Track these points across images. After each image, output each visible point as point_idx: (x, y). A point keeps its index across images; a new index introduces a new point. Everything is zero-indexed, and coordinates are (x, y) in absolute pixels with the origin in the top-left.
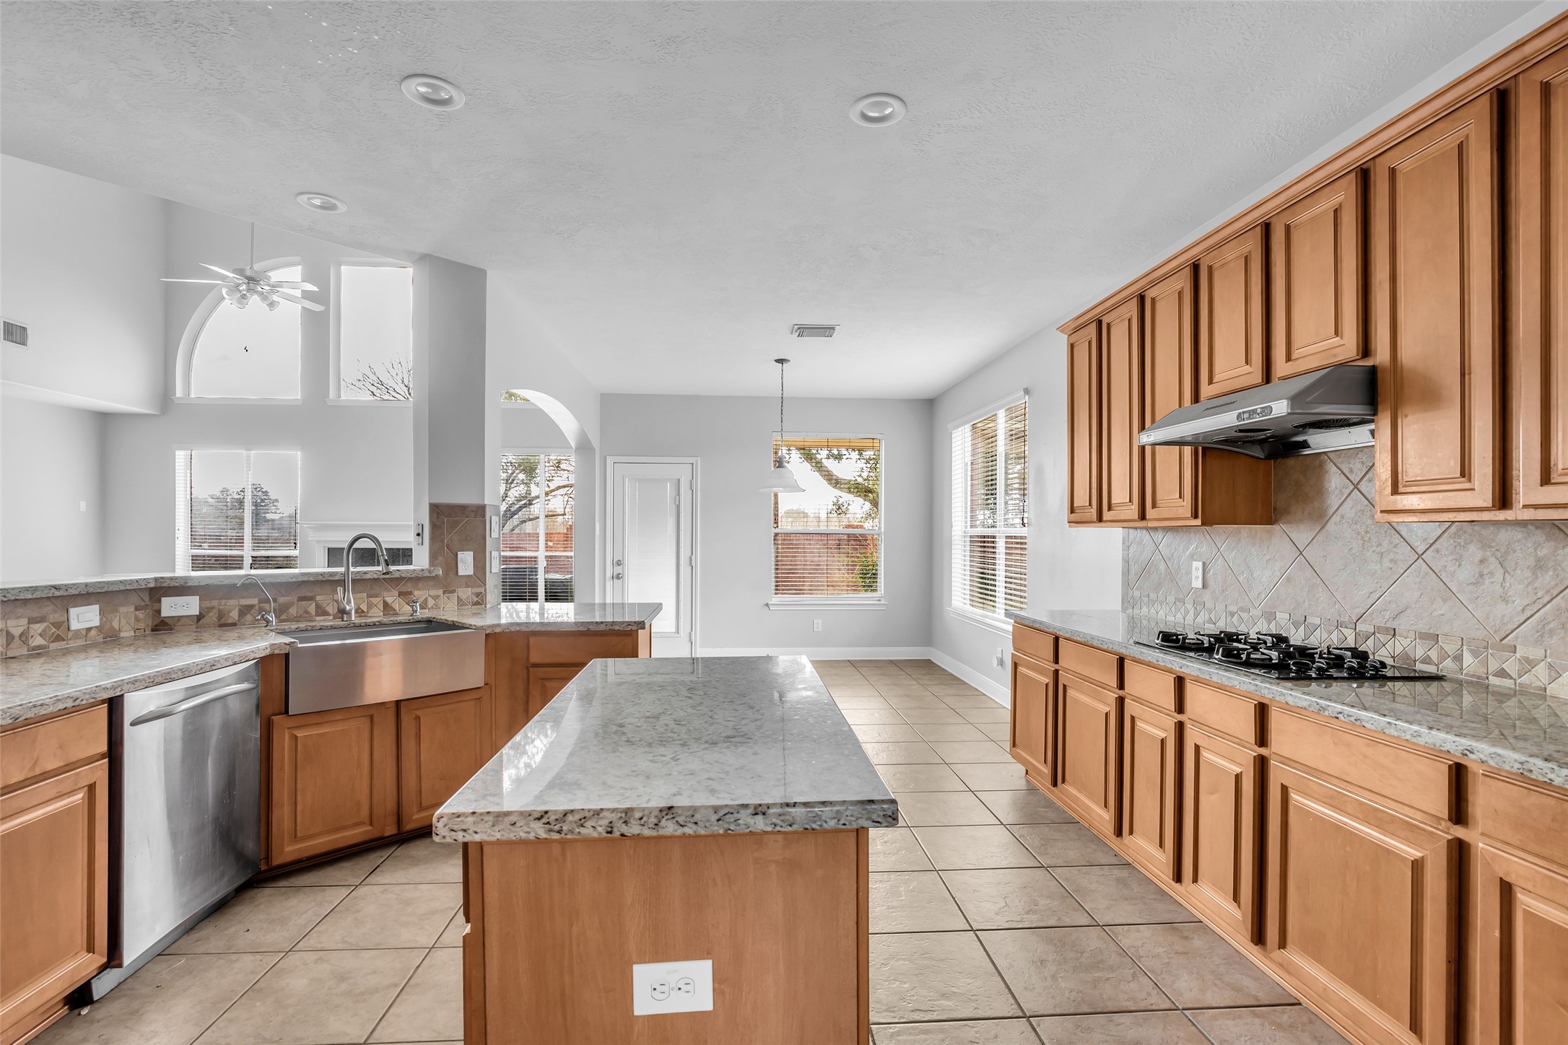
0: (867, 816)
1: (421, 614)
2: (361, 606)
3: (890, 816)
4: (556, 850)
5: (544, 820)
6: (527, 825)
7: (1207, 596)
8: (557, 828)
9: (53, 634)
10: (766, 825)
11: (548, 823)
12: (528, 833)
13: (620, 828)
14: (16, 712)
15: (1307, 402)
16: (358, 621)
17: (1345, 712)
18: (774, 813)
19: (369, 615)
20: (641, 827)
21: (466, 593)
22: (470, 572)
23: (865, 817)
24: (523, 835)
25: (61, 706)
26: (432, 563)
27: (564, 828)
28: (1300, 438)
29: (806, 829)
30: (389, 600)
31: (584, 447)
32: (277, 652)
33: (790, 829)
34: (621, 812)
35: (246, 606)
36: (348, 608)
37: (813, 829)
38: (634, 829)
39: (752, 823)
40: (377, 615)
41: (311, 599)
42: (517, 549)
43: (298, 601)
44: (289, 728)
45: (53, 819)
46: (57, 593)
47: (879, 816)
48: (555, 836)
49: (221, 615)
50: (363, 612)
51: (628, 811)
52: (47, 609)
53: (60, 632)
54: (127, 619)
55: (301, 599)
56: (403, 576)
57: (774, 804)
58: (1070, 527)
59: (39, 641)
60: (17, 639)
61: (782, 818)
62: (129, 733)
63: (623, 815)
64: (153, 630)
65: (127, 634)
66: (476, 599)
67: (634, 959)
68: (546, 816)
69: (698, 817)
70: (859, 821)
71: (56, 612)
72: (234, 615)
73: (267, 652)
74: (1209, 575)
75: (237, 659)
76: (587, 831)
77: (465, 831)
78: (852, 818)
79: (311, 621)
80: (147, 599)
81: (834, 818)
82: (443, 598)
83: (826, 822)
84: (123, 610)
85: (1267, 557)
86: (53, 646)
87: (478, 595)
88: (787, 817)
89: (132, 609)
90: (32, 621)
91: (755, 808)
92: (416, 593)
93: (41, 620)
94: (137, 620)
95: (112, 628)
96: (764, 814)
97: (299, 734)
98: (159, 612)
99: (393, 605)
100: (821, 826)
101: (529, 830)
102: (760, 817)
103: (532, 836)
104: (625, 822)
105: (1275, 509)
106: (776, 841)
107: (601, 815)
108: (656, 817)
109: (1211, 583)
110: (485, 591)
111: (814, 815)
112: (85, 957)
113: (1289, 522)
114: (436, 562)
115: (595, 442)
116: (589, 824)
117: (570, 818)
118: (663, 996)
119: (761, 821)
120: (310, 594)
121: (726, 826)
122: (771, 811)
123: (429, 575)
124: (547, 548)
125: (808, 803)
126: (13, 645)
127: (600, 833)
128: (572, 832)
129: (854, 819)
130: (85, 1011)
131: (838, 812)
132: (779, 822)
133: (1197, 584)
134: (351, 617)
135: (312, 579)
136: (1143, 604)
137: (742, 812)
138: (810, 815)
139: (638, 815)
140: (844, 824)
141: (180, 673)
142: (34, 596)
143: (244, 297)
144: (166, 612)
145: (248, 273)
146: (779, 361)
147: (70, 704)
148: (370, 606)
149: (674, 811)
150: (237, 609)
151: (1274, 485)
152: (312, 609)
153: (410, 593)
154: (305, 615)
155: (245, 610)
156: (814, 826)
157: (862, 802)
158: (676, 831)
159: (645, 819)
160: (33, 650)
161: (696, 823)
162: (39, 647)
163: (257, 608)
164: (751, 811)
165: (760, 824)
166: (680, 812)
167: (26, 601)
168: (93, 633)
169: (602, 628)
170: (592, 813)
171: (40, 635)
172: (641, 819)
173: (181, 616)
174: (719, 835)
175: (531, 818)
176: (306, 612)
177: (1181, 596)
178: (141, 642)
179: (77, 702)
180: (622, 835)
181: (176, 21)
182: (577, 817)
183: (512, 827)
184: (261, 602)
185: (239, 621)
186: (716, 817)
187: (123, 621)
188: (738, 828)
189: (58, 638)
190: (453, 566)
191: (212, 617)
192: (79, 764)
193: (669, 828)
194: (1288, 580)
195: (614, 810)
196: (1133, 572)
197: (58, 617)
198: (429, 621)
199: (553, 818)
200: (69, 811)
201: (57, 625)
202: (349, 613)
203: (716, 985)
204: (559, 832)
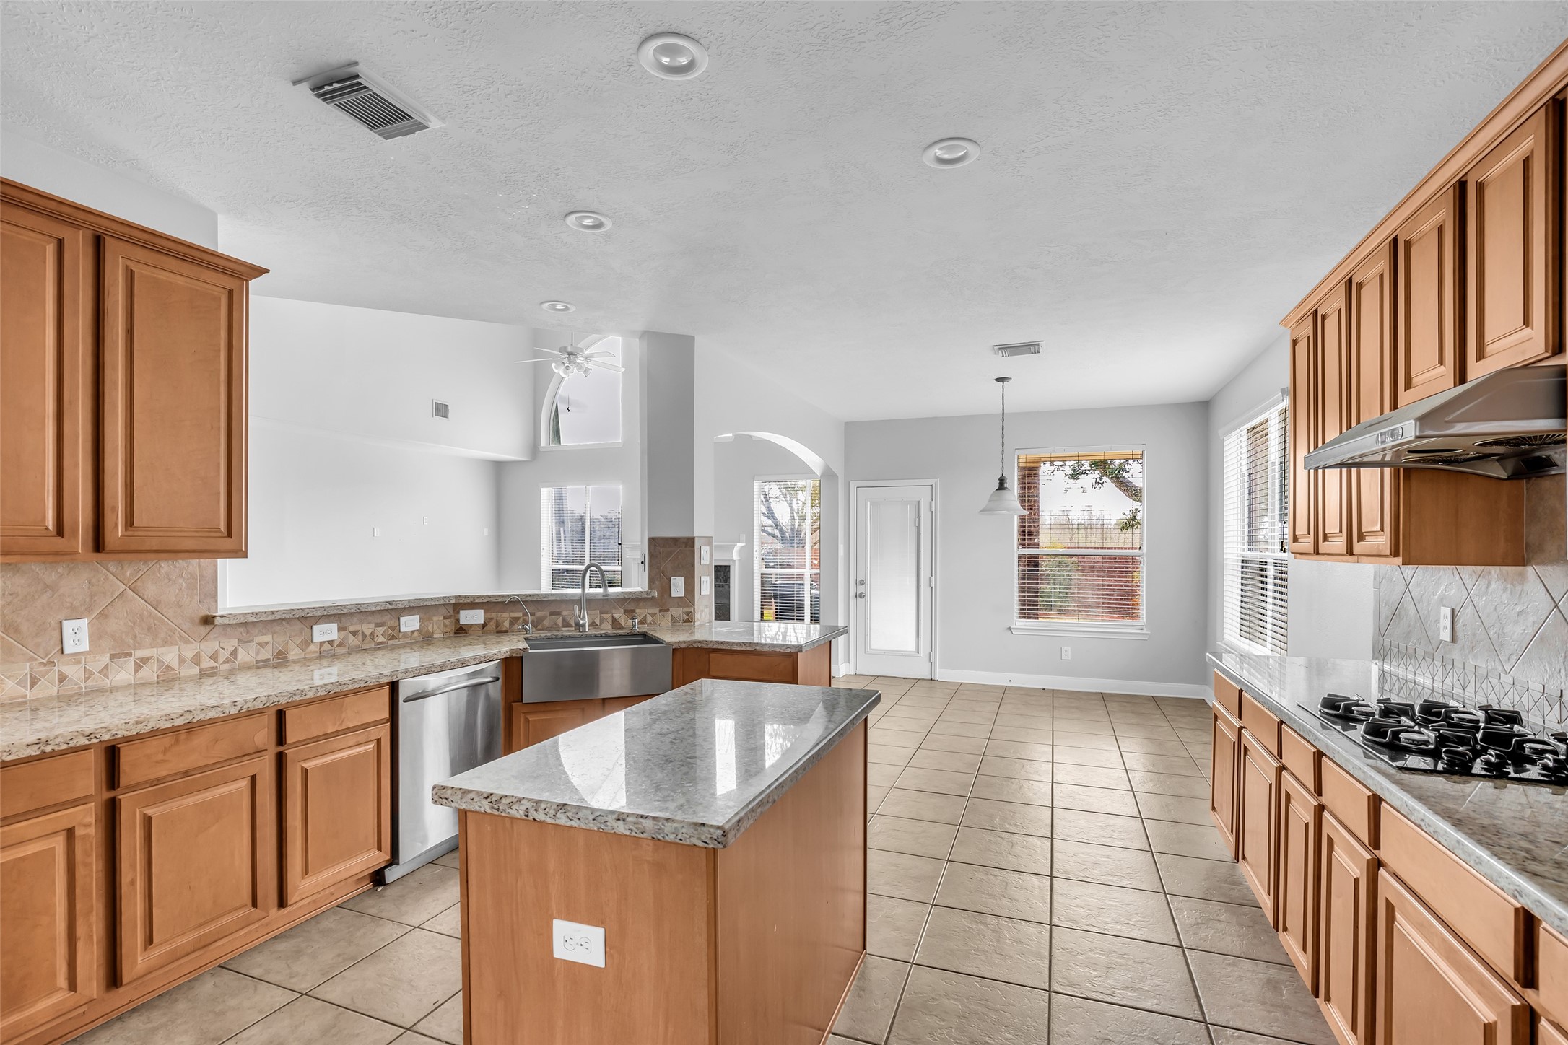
0: (698, 836)
1: (639, 628)
2: (595, 621)
3: (715, 840)
4: (508, 822)
5: (489, 800)
6: (480, 801)
7: (1456, 653)
8: (496, 806)
9: (390, 635)
10: (626, 829)
11: (491, 802)
12: (480, 807)
13: (533, 814)
14: (329, 688)
15: (1446, 422)
16: (593, 632)
17: (1426, 820)
18: (631, 822)
19: (602, 628)
20: (544, 815)
21: (678, 612)
22: (682, 594)
23: (696, 836)
24: (478, 808)
25: (357, 686)
26: (650, 587)
27: (500, 808)
28: (1543, 454)
29: (653, 838)
30: (617, 616)
31: (828, 475)
32: (514, 655)
33: (641, 835)
34: (534, 802)
35: (514, 618)
36: (581, 622)
37: (658, 839)
38: (540, 816)
39: (616, 826)
40: (607, 628)
41: (559, 613)
42: (790, 566)
43: (550, 615)
44: (523, 713)
45: (353, 758)
46: (391, 607)
47: (707, 837)
48: (496, 812)
49: (498, 625)
50: (597, 625)
51: (538, 802)
52: (386, 618)
53: (394, 633)
54: (437, 625)
55: (552, 614)
56: (626, 597)
57: (633, 814)
58: (1295, 558)
59: (381, 639)
60: (368, 637)
61: (636, 826)
62: (404, 708)
63: (535, 804)
64: (455, 634)
65: (438, 635)
66: (686, 617)
67: (555, 915)
68: (491, 797)
69: (580, 815)
70: (691, 839)
71: (392, 620)
72: (507, 624)
73: (508, 655)
74: (1458, 626)
75: (482, 659)
76: (513, 812)
77: (446, 799)
78: (686, 836)
79: (558, 631)
80: (451, 611)
81: (674, 833)
82: (659, 615)
83: (667, 835)
84: (435, 618)
85: (1518, 609)
86: (390, 643)
87: (688, 613)
88: (640, 826)
89: (442, 618)
90: (377, 625)
91: (619, 815)
92: (637, 611)
93: (382, 625)
94: (445, 626)
95: (428, 631)
96: (624, 821)
97: (531, 718)
98: (458, 620)
99: (619, 620)
100: (663, 837)
101: (481, 805)
102: (620, 823)
103: (482, 810)
104: (535, 810)
105: (1527, 544)
106: (649, 845)
107: (522, 802)
108: (554, 809)
109: (1460, 634)
110: (694, 610)
111: (659, 827)
112: (375, 853)
113: (1543, 563)
114: (653, 586)
115: (838, 469)
116: (515, 807)
117: (504, 801)
118: (572, 948)
119: (622, 826)
120: (558, 610)
121: (599, 825)
122: (629, 819)
123: (646, 596)
124: (813, 566)
125: (657, 817)
126: (366, 641)
127: (521, 815)
128: (504, 811)
129: (688, 837)
130: (379, 889)
131: (676, 828)
132: (635, 829)
133: (1446, 636)
134: (585, 629)
135: (558, 598)
136: (1392, 657)
137: (609, 816)
138: (656, 827)
139: (543, 806)
140: (681, 840)
141: (438, 668)
142: (377, 609)
143: (567, 368)
144: (463, 621)
145: (569, 349)
146: (998, 380)
147: (362, 685)
148: (602, 620)
149: (565, 807)
150: (508, 620)
151: (1527, 513)
152: (560, 622)
153: (633, 611)
154: (554, 626)
155: (514, 621)
156: (659, 837)
157: (695, 824)
158: (567, 822)
159: (547, 810)
160: (378, 644)
161: (579, 819)
162: (382, 643)
163: (521, 619)
164: (615, 816)
165: (621, 828)
166: (569, 809)
167: (373, 612)
168: (415, 634)
169: (766, 649)
170: (516, 800)
171: (382, 635)
172: (545, 809)
173: (472, 624)
174: (595, 831)
175: (482, 797)
176: (556, 624)
177: (1430, 650)
178: (448, 642)
179: (367, 684)
180: (534, 819)
181: (423, 215)
182: (508, 800)
183: (471, 801)
184: (523, 616)
185: (510, 629)
186: (593, 817)
187: (435, 627)
188: (606, 828)
189: (393, 638)
190: (667, 589)
191: (492, 626)
192: (372, 724)
193: (562, 820)
194: (1542, 639)
195: (530, 800)
196: (1383, 616)
197: (392, 623)
198: (644, 635)
199: (494, 799)
200: (364, 754)
201: (393, 628)
202: (583, 626)
203: (607, 949)
204: (498, 810)
